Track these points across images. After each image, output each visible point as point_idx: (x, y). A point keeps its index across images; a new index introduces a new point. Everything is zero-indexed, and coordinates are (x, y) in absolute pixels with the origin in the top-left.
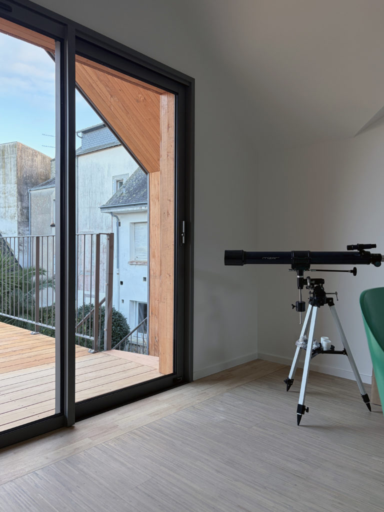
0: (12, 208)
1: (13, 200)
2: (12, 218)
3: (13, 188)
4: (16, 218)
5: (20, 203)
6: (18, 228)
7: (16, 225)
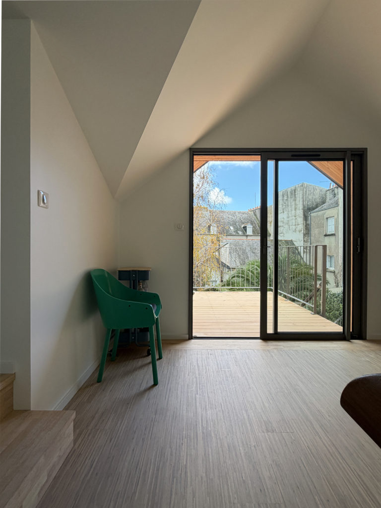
0: (300, 225)
1: (300, 220)
2: (300, 231)
3: (300, 213)
4: (302, 231)
5: (305, 222)
6: (304, 238)
7: (302, 235)
